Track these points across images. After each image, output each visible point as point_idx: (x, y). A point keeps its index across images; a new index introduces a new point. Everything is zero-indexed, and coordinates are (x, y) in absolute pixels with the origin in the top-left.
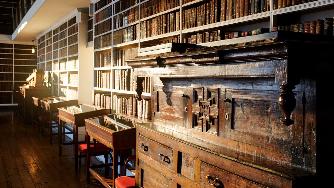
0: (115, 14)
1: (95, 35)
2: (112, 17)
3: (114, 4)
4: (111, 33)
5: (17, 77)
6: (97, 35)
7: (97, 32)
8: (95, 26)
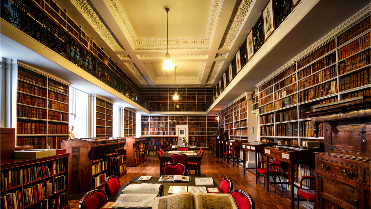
0: (276, 91)
1: (260, 105)
2: (273, 93)
3: (274, 86)
4: (273, 103)
5: (204, 133)
6: (262, 105)
7: (262, 104)
8: (260, 100)
